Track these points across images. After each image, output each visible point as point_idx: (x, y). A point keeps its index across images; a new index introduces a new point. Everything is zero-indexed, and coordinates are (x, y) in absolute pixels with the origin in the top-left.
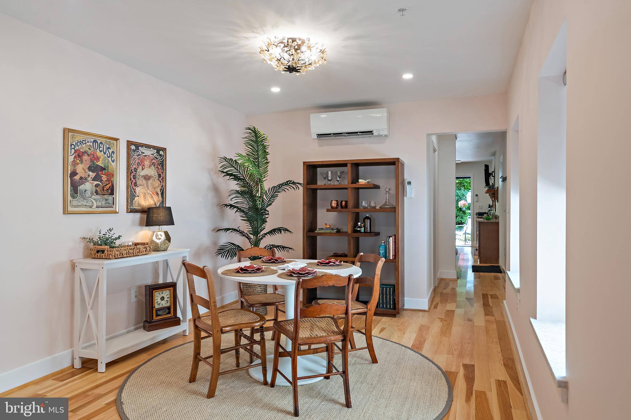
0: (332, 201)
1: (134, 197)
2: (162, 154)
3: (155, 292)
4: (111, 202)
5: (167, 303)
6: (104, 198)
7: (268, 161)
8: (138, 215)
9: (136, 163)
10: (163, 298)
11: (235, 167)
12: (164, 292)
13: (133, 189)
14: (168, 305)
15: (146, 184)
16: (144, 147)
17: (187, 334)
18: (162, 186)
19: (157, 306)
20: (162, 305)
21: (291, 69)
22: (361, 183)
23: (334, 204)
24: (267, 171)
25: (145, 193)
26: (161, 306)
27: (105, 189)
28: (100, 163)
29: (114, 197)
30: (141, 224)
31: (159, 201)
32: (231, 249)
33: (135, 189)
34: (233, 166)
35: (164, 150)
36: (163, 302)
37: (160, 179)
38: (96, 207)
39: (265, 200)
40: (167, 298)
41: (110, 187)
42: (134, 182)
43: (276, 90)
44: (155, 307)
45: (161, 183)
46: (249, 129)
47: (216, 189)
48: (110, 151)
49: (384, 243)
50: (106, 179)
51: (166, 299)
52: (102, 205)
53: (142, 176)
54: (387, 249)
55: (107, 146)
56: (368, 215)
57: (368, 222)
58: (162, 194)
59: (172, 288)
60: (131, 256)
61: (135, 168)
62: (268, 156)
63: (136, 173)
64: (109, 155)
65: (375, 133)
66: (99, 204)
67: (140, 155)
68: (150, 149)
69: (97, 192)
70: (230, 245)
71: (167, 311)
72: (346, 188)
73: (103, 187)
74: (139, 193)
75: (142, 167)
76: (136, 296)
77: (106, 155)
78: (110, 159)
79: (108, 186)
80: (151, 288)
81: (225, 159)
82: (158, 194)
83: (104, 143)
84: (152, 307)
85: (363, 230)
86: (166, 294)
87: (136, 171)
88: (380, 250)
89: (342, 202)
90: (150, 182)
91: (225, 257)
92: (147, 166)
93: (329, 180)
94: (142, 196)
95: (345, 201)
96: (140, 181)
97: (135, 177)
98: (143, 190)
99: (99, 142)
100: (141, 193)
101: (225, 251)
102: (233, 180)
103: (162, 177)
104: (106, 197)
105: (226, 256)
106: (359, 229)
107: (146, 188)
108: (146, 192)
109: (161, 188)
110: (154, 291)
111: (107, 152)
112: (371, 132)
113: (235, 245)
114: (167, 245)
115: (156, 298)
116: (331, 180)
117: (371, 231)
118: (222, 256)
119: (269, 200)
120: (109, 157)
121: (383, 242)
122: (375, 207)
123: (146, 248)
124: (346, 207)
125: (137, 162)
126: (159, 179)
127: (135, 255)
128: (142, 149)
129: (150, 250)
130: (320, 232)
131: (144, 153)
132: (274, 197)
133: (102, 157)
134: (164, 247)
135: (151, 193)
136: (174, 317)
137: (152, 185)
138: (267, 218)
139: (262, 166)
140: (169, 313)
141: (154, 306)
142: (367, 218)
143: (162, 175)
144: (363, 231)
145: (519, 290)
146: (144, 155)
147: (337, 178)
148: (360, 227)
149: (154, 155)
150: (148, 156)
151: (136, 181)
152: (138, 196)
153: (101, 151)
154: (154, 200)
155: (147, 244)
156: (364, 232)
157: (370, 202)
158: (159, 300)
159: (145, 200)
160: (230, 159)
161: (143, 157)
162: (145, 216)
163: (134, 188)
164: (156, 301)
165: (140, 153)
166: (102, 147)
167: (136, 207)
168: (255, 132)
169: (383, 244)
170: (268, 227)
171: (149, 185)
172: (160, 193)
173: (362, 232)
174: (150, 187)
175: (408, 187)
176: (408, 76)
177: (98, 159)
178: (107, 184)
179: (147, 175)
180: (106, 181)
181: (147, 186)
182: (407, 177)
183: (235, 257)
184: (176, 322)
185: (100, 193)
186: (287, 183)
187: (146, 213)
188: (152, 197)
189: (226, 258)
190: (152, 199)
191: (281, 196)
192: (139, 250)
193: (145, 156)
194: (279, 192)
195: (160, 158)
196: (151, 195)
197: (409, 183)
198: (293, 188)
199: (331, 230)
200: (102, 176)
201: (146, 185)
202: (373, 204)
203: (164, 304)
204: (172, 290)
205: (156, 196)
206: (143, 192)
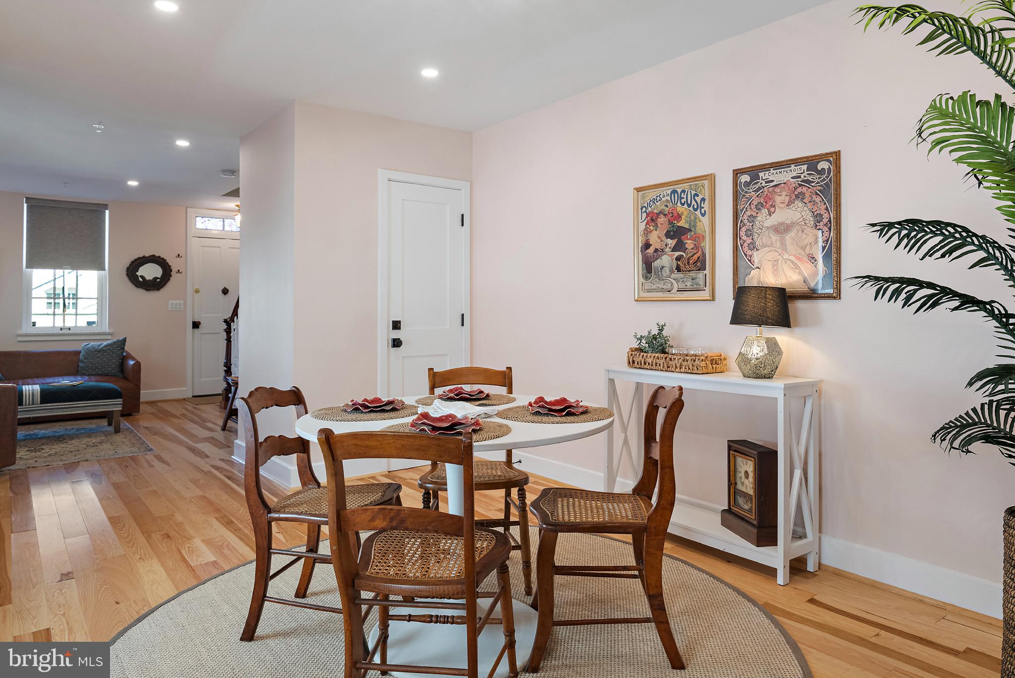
1: (748, 271)
2: (827, 168)
4: (702, 282)
6: (690, 276)
9: (752, 206)
10: (746, 475)
12: (747, 462)
13: (746, 255)
14: (751, 492)
16: (772, 169)
18: (827, 241)
19: (738, 486)
20: (746, 486)
25: (776, 261)
26: (743, 489)
27: (691, 262)
28: (682, 223)
29: (706, 274)
31: (816, 273)
33: (751, 256)
35: (832, 156)
36: (747, 482)
37: (821, 224)
38: (678, 291)
41: (699, 258)
42: (749, 241)
45: (823, 232)
48: (698, 199)
50: (692, 246)
51: (750, 478)
52: (687, 287)
53: (768, 228)
55: (693, 192)
58: (827, 257)
63: (752, 225)
64: (695, 207)
66: (682, 286)
67: (763, 187)
68: (789, 169)
69: (678, 269)
71: (750, 505)
73: (689, 259)
74: (760, 261)
75: (770, 211)
77: (691, 208)
78: (698, 212)
79: (696, 257)
80: (731, 446)
82: (813, 258)
83: (687, 190)
87: (753, 221)
92: (783, 206)
94: (768, 266)
96: (764, 239)
97: (750, 232)
98: (769, 256)
99: (679, 191)
100: (765, 262)
103: (826, 220)
104: (692, 274)
107: (780, 251)
108: (779, 257)
109: (823, 245)
111: (693, 202)
120: (696, 210)
125: (755, 203)
126: (816, 226)
128: (767, 175)
131: (773, 181)
133: (685, 213)
135: (792, 258)
137: (797, 242)
140: (751, 510)
141: (732, 482)
143: (826, 216)
146: (772, 184)
149: (800, 177)
150: (785, 183)
151: (753, 239)
152: (758, 268)
153: (683, 204)
154: (800, 273)
158: (743, 476)
159: (776, 275)
161: (771, 189)
163: (749, 252)
165: (763, 183)
166: (685, 197)
171: (789, 242)
172: (818, 256)
174: (791, 248)
177: (679, 217)
178: (695, 254)
179: (783, 223)
180: (693, 249)
181: (782, 244)
185: (683, 269)
188: (796, 268)
190: (797, 271)
193: (775, 186)
195: (819, 178)
196: (792, 262)
200: (686, 241)
201: (778, 244)
205: (807, 265)
206: (772, 258)
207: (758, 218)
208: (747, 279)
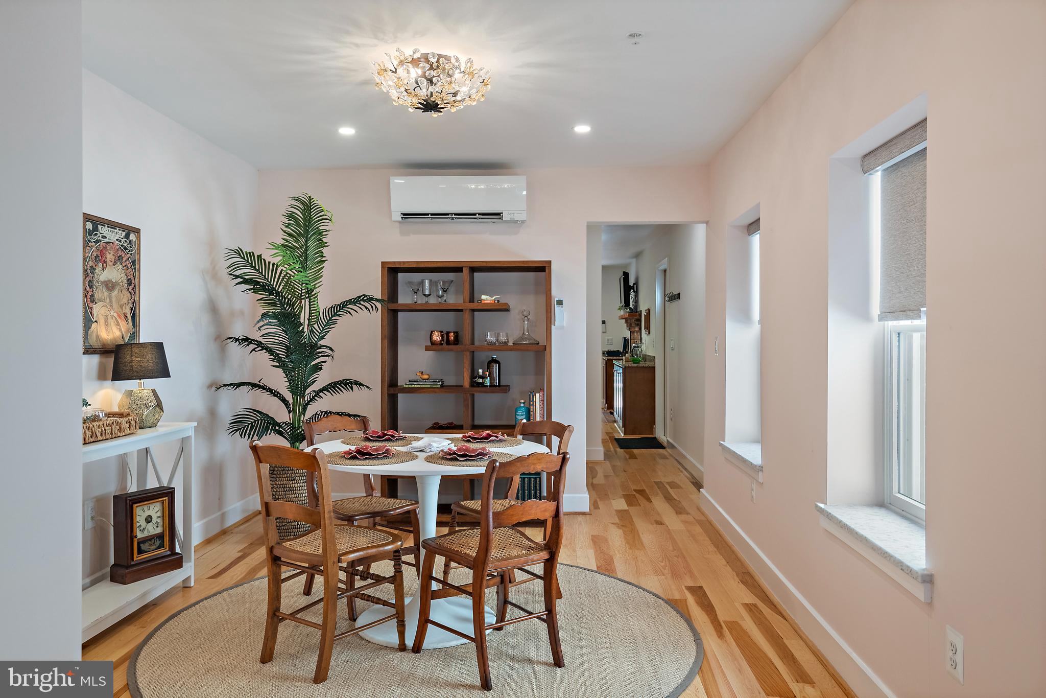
0: (432, 332)
2: (134, 240)
3: (137, 507)
5: (157, 527)
7: (324, 259)
8: (95, 359)
9: (93, 257)
10: (149, 520)
11: (257, 268)
12: (152, 506)
14: (159, 530)
15: (108, 299)
16: (106, 225)
17: (192, 584)
18: (134, 303)
19: (140, 535)
20: (148, 530)
21: (430, 106)
22: (485, 302)
23: (436, 337)
24: (321, 277)
25: (107, 316)
26: (146, 534)
30: (102, 376)
31: (129, 330)
32: (255, 421)
33: (92, 308)
34: (254, 265)
35: (137, 231)
36: (150, 526)
37: (131, 288)
39: (315, 330)
40: (158, 517)
42: (90, 293)
43: (347, 131)
44: (136, 537)
45: (131, 295)
46: (298, 199)
47: (213, 309)
49: (524, 403)
51: (154, 519)
53: (103, 283)
54: (532, 413)
56: (495, 356)
57: (496, 367)
58: (133, 317)
59: (167, 498)
60: (108, 439)
61: (92, 267)
62: (324, 250)
63: (93, 277)
65: (506, 217)
67: (100, 241)
68: (116, 231)
70: (255, 414)
71: (158, 543)
72: (461, 310)
74: (97, 317)
75: (103, 266)
76: (92, 518)
80: (130, 500)
81: (239, 252)
82: (127, 317)
84: (133, 537)
85: (488, 381)
86: (155, 510)
87: (93, 273)
88: (518, 415)
89: (448, 333)
90: (115, 293)
91: (247, 436)
92: (111, 264)
93: (425, 295)
94: (102, 321)
95: (454, 332)
96: (100, 293)
97: (91, 284)
98: (103, 311)
100: (100, 316)
101: (246, 426)
102: (251, 291)
103: (133, 285)
105: (249, 435)
106: (480, 380)
107: (109, 307)
108: (108, 312)
109: (132, 306)
110: (136, 505)
112: (499, 214)
113: (264, 414)
114: (157, 416)
115: (138, 518)
116: (429, 295)
117: (501, 384)
118: (241, 436)
119: (322, 329)
121: (523, 401)
122: (506, 343)
123: (130, 422)
124: (457, 341)
126: (128, 289)
127: (114, 436)
128: (103, 230)
129: (135, 426)
130: (413, 386)
131: (106, 238)
132: (330, 325)
134: (152, 420)
135: (115, 315)
136: (169, 553)
137: (118, 300)
138: (325, 362)
139: (311, 267)
140: (161, 546)
141: (134, 535)
142: (495, 361)
143: (133, 281)
144: (488, 384)
145: (762, 467)
146: (106, 240)
147: (437, 291)
148: (482, 377)
149: (120, 241)
150: (113, 243)
151: (93, 292)
152: (96, 321)
154: (120, 330)
155: (128, 415)
156: (492, 386)
157: (499, 334)
158: (143, 523)
159: (107, 330)
160: (250, 253)
161: (104, 244)
162: (111, 361)
163: (91, 305)
164: (138, 524)
165: (99, 236)
167: (93, 342)
168: (308, 206)
169: (522, 405)
170: (322, 379)
171: (114, 299)
172: (129, 316)
173: (487, 386)
174: (115, 305)
175: (558, 309)
176: (582, 129)
179: (110, 281)
181: (111, 301)
182: (556, 294)
183: (266, 435)
184: (176, 562)
186: (356, 301)
187: (113, 355)
188: (118, 324)
189: (249, 438)
190: (118, 327)
191: (343, 321)
192: (118, 426)
193: (107, 243)
194: (339, 315)
195: (131, 247)
196: (116, 319)
197: (560, 303)
198: (366, 308)
199: (432, 383)
201: (108, 301)
202: (503, 338)
203: (153, 529)
204: (167, 501)
205: (123, 322)
206: (105, 313)
207: (97, 271)
208: (89, 332)
